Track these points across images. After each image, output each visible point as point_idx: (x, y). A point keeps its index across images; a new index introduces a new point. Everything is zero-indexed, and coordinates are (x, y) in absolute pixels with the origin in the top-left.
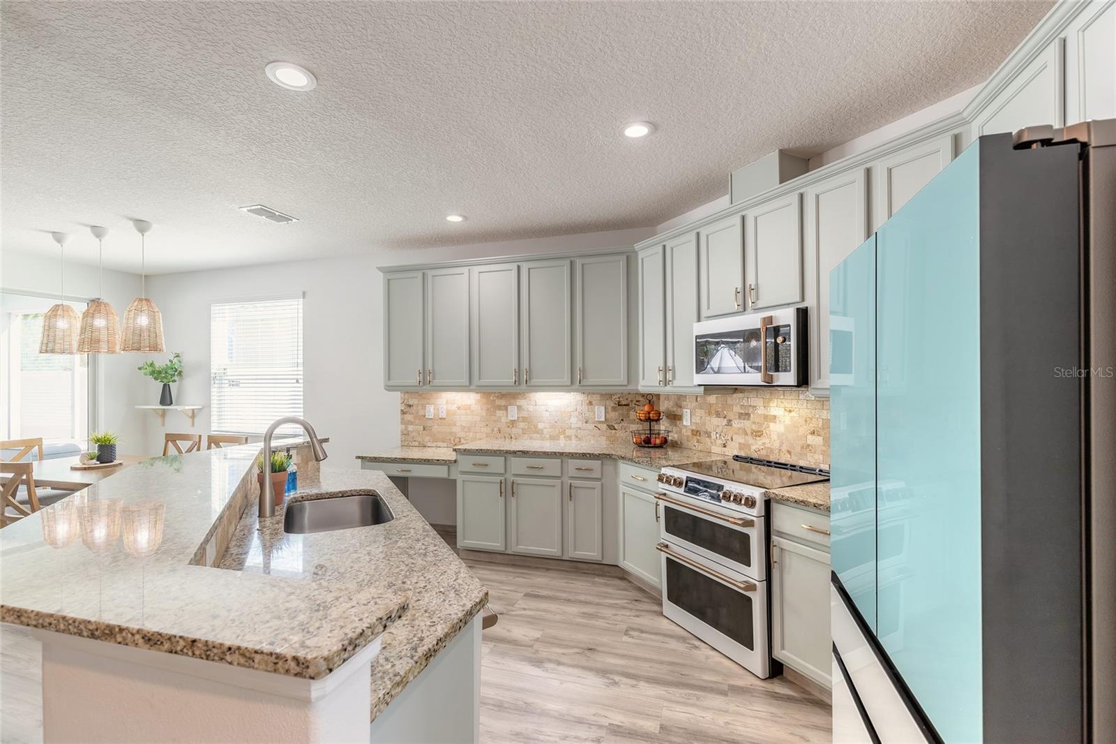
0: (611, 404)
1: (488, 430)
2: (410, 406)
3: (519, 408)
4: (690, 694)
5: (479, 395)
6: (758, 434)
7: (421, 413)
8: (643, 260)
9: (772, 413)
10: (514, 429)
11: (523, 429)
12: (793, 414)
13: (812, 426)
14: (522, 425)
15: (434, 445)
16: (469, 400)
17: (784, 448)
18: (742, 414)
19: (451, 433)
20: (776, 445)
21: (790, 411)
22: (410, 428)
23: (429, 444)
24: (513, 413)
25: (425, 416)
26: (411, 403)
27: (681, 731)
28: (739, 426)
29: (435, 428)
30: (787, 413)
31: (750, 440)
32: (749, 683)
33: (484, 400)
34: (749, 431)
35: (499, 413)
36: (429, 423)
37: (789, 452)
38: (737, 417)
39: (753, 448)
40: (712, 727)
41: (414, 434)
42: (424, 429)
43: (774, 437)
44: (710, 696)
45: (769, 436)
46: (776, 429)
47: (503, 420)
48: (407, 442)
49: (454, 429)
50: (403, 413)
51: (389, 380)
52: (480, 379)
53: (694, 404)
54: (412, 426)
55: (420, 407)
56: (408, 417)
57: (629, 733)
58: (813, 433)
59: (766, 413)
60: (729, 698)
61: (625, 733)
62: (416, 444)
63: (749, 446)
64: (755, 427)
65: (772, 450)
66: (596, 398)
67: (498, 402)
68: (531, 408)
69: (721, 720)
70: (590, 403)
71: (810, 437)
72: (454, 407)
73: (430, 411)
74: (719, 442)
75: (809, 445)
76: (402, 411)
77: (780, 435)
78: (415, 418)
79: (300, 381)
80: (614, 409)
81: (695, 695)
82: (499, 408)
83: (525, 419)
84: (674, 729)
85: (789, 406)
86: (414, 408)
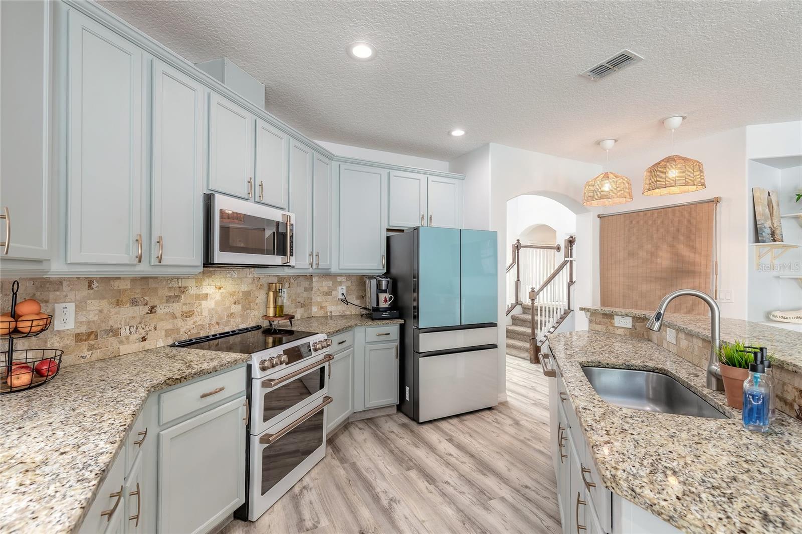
6: (188, 315)
9: (203, 292)
12: (222, 290)
17: (213, 321)
18: (170, 296)
20: (207, 320)
21: (220, 288)
28: (166, 310)
30: (217, 290)
31: (179, 322)
34: (178, 314)
37: (217, 323)
38: (164, 300)
39: (183, 330)
43: (205, 313)
45: (200, 314)
46: (207, 305)
53: (85, 292)
59: (198, 293)
63: (178, 330)
64: (185, 308)
65: (202, 326)
71: (233, 306)
74: (135, 336)
75: (232, 313)
77: (209, 310)
85: (218, 284)
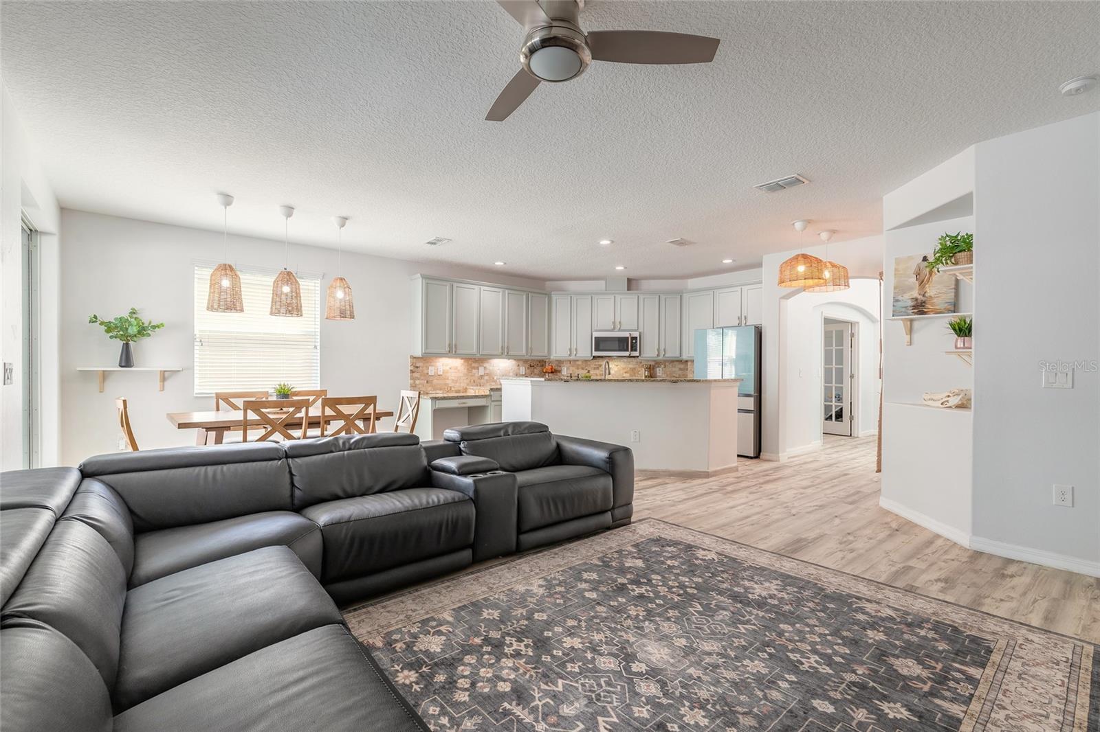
0: (527, 366)
1: (468, 381)
2: (417, 367)
3: (485, 368)
5: (462, 360)
7: (425, 372)
10: (482, 381)
11: (487, 380)
13: (625, 371)
14: (486, 378)
15: (433, 392)
16: (457, 363)
19: (446, 384)
22: (417, 382)
23: (431, 392)
24: (481, 371)
25: (428, 374)
26: (417, 365)
29: (435, 381)
33: (466, 364)
35: (474, 371)
36: (431, 378)
41: (420, 386)
42: (427, 382)
47: (476, 374)
49: (448, 382)
50: (412, 372)
51: (425, 349)
54: (420, 381)
55: (425, 368)
56: (415, 375)
58: (626, 373)
66: (521, 363)
67: (473, 365)
68: (491, 368)
70: (518, 366)
72: (448, 368)
73: (431, 371)
76: (411, 370)
78: (421, 375)
80: (528, 368)
82: (474, 368)
83: (487, 374)
86: (421, 368)
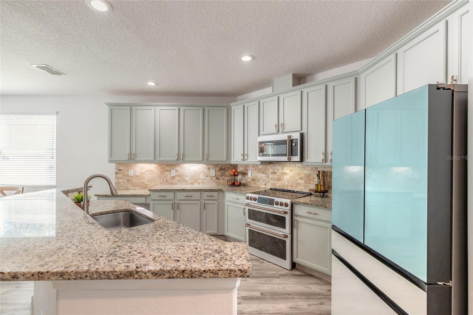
0: (217, 169)
1: (161, 181)
2: (120, 170)
3: (176, 171)
4: (267, 280)
5: (157, 165)
6: (279, 180)
7: (126, 173)
8: (234, 110)
9: (285, 172)
10: (174, 180)
11: (178, 180)
12: (293, 172)
13: (300, 176)
14: (177, 178)
15: (133, 188)
16: (152, 167)
17: (289, 185)
18: (273, 172)
19: (142, 183)
20: (287, 183)
21: (292, 171)
22: (120, 181)
23: (130, 188)
24: (173, 173)
25: (128, 175)
26: (121, 169)
27: (268, 294)
28: (272, 177)
29: (134, 180)
30: (291, 172)
31: (276, 182)
32: (286, 272)
33: (160, 168)
34: (275, 179)
35: (167, 173)
36: (131, 178)
37: (291, 186)
38: (271, 173)
39: (277, 185)
40: (279, 290)
41: (123, 183)
42: (128, 181)
43: (286, 180)
44: (275, 279)
45: (284, 181)
46: (286, 177)
47: (169, 176)
48: (118, 188)
49: (144, 181)
50: (116, 173)
51: (111, 157)
52: (159, 158)
53: (253, 169)
54: (121, 180)
55: (126, 171)
56: (119, 175)
57: (250, 298)
58: (300, 179)
59: (283, 172)
60: (280, 279)
61: (249, 299)
62: (124, 188)
63: (276, 184)
64: (278, 177)
65: (285, 185)
66: (211, 166)
67: (166, 168)
68: (182, 171)
69: (281, 287)
70: (209, 169)
71: (299, 180)
72: (144, 171)
73: (131, 173)
74: (263, 183)
75: (299, 183)
76: (116, 172)
77: (287, 180)
78: (123, 176)
79: (54, 158)
80: (219, 171)
81: (269, 280)
82: (167, 171)
83: (179, 176)
84: (266, 293)
85: (291, 169)
86: (123, 171)
